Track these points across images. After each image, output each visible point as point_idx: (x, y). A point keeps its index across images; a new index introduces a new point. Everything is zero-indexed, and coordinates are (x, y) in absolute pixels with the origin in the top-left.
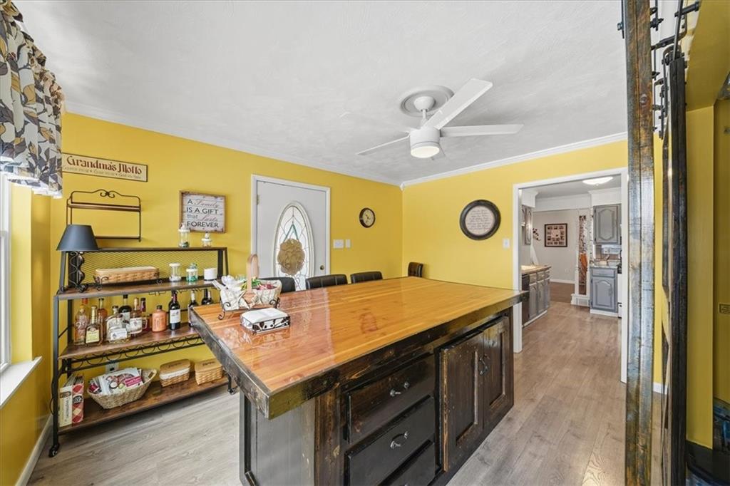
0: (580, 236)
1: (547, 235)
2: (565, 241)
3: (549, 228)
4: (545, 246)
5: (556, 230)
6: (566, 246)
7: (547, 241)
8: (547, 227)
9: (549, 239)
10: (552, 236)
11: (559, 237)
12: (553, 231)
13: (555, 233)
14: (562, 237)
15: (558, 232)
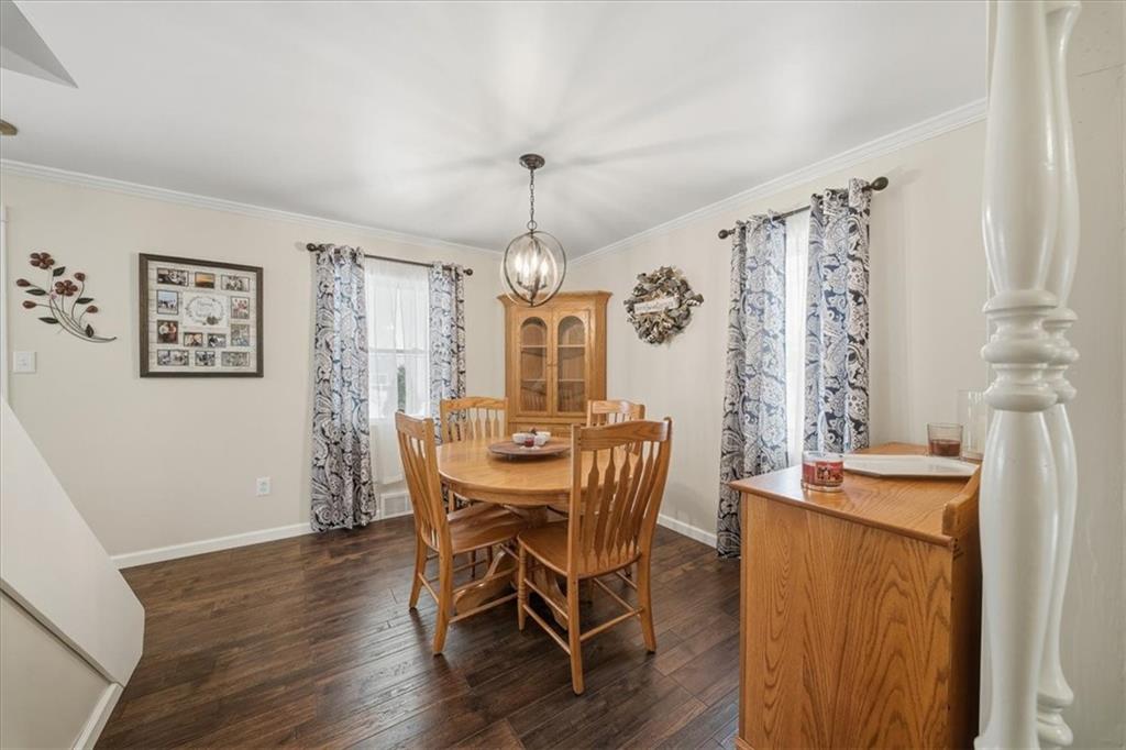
0: (320, 328)
1: (154, 316)
2: (251, 349)
3: (164, 279)
4: (145, 373)
5: (205, 294)
6: (259, 374)
7: (155, 347)
8: (154, 268)
9: (165, 338)
10: (187, 323)
11: (223, 327)
12: (188, 294)
13: (196, 309)
14: (236, 330)
15: (219, 302)
